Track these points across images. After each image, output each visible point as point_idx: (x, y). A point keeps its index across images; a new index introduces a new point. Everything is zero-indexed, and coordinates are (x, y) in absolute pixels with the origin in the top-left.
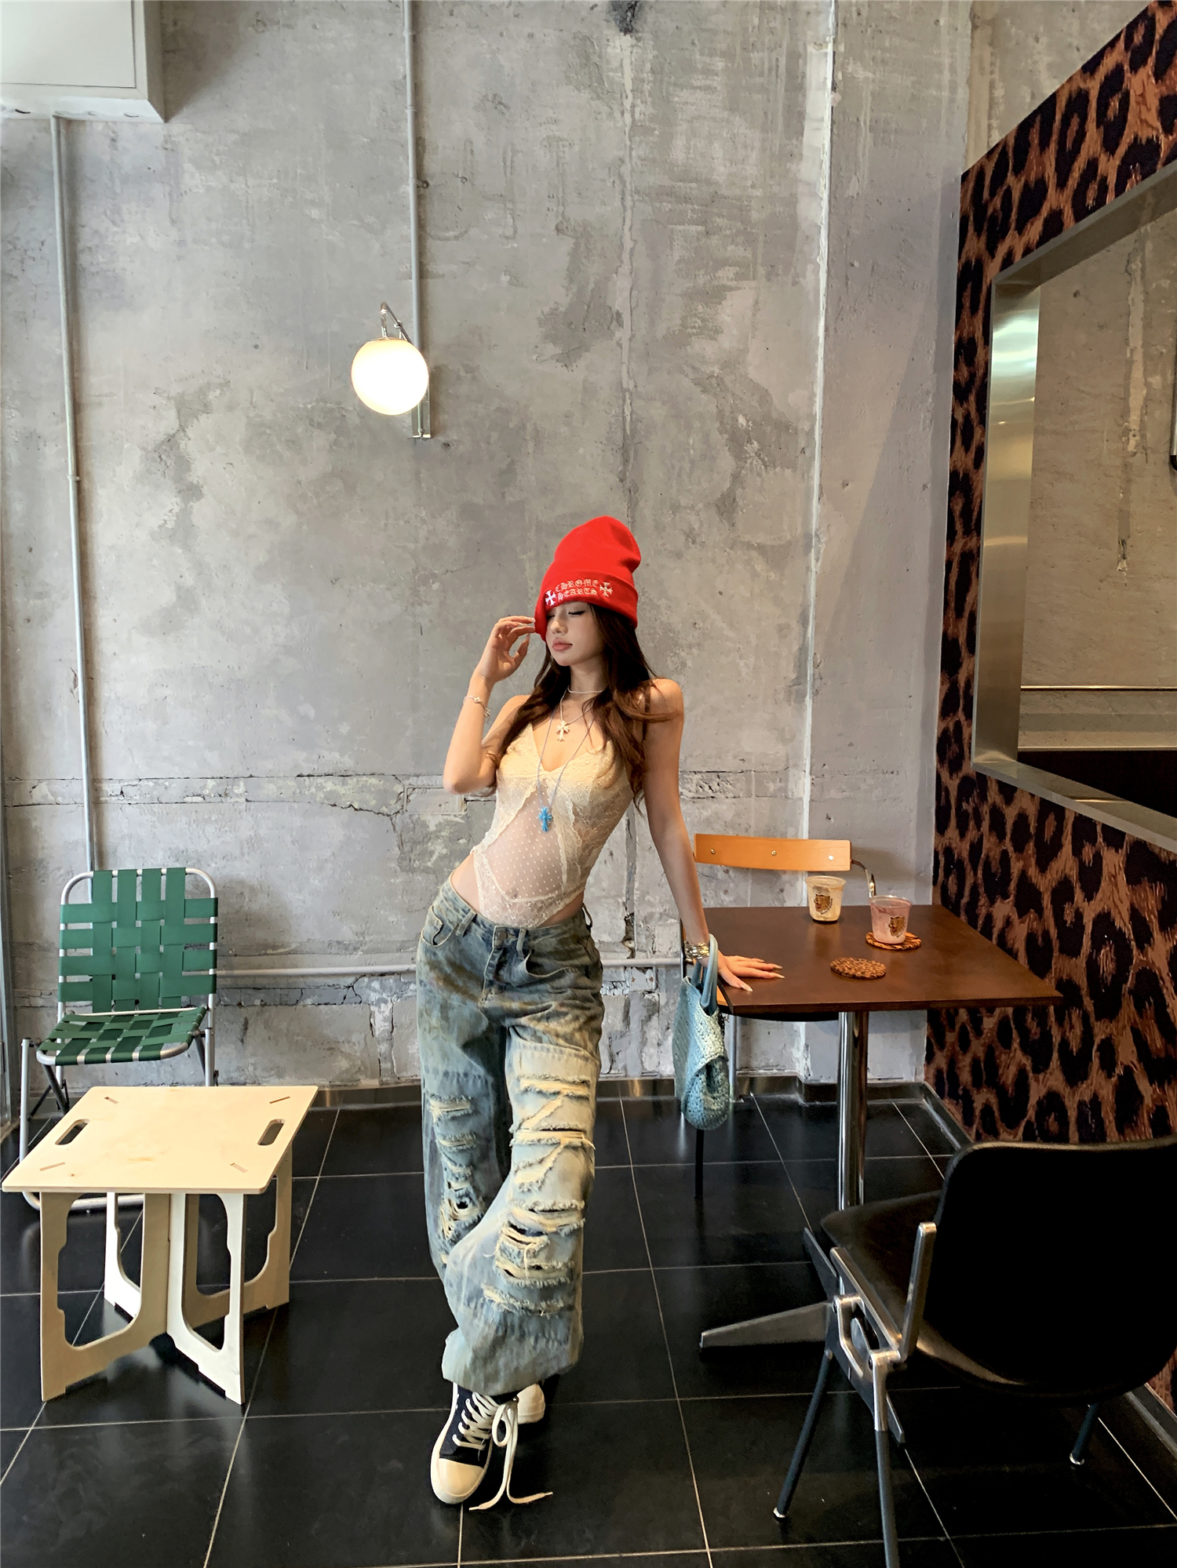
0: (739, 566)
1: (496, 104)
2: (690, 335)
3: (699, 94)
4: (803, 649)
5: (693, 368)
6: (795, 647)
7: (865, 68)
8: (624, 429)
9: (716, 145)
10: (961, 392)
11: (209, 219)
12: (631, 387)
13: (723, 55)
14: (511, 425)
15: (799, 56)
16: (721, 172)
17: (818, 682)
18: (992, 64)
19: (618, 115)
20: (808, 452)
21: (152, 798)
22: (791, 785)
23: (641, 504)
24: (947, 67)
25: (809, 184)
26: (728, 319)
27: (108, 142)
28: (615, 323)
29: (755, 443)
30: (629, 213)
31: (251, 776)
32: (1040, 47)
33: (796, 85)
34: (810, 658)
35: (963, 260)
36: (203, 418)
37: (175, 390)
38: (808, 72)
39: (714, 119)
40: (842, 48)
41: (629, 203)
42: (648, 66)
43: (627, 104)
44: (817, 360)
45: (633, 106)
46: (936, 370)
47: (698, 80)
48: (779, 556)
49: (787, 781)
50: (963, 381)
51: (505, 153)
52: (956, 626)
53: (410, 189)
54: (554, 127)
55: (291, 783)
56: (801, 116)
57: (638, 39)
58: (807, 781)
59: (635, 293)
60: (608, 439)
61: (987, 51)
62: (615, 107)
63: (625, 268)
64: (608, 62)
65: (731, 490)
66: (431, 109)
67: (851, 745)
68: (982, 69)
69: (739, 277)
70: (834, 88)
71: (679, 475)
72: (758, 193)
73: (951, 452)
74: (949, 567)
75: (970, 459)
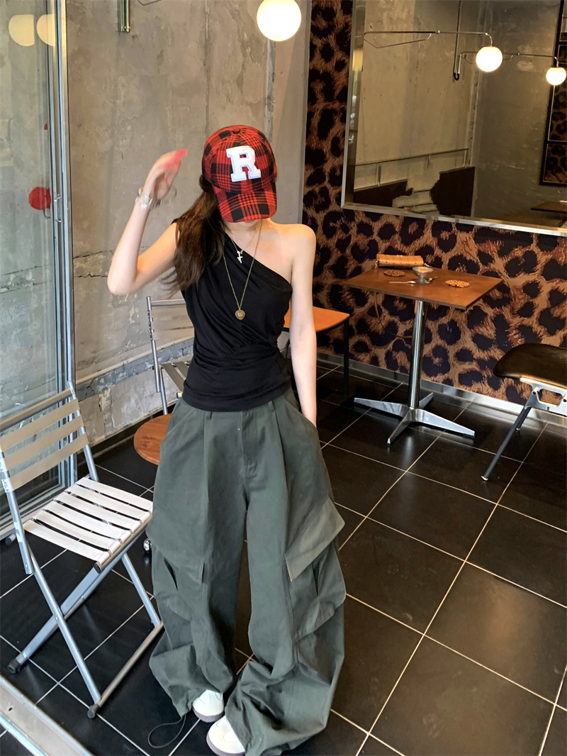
0: (244, 114)
8: (206, 36)
10: (319, 32)
12: (208, 11)
14: (162, 28)
29: (249, 49)
46: (306, 19)
48: (255, 108)
50: (321, 27)
52: (319, 144)
65: (242, 73)
71: (225, 64)
73: (311, 60)
74: (310, 115)
75: (330, 66)
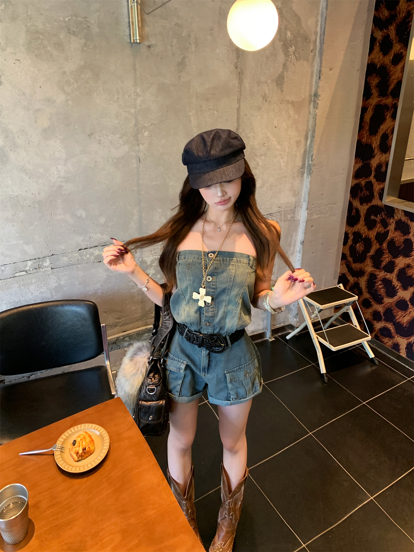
0: (284, 113)
6: (303, 151)
10: (381, 23)
14: (183, 35)
17: (313, 167)
20: (314, 51)
23: (245, 81)
29: (293, 47)
46: (368, 10)
48: (299, 106)
49: (295, 214)
50: (383, 18)
52: (369, 138)
55: (76, 254)
60: (230, 44)
65: (283, 73)
67: (322, 194)
71: (261, 65)
73: (370, 54)
74: (364, 110)
75: (388, 60)
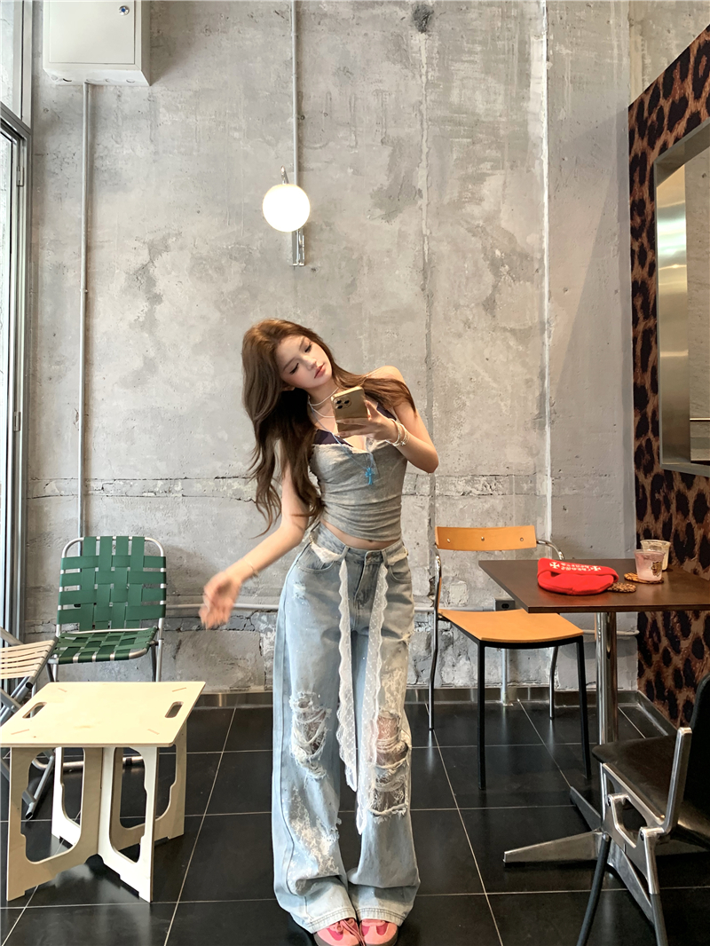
0: (498, 342)
1: (345, 72)
2: (465, 202)
3: (466, 65)
4: (542, 395)
5: (467, 222)
6: (537, 394)
7: (567, 48)
8: (424, 259)
9: (477, 92)
10: (635, 233)
11: (173, 139)
12: (428, 234)
13: (480, 43)
14: (354, 257)
15: (526, 43)
16: (481, 107)
17: (554, 416)
18: (642, 45)
19: (418, 77)
20: (540, 271)
21: (122, 492)
22: (538, 485)
23: (436, 304)
24: (616, 46)
25: (534, 114)
26: (488, 193)
27: (116, 97)
28: (417, 196)
29: (507, 267)
30: (425, 132)
31: (186, 478)
32: (670, 35)
33: (525, 58)
34: (547, 401)
35: (633, 155)
36: (164, 254)
37: (148, 238)
38: (531, 51)
39: (476, 79)
40: (552, 37)
41: (425, 126)
42: (436, 50)
43: (424, 71)
44: (543, 216)
45: (427, 72)
46: (619, 221)
47: (465, 58)
48: (523, 335)
49: (535, 483)
50: (637, 226)
51: (350, 99)
52: (642, 378)
53: (293, 120)
54: (380, 85)
55: (211, 483)
56: (528, 76)
57: (429, 36)
58: (549, 482)
59: (430, 178)
60: (414, 265)
61: (639, 39)
62: (416, 73)
63: (424, 164)
64: (412, 48)
65: (492, 295)
66: (306, 76)
67: (577, 457)
68: (636, 49)
69: (493, 168)
70: (548, 60)
71: (459, 287)
72: (504, 119)
73: (632, 271)
74: (634, 340)
75: (645, 272)
